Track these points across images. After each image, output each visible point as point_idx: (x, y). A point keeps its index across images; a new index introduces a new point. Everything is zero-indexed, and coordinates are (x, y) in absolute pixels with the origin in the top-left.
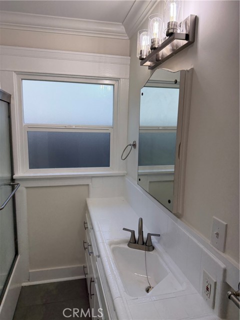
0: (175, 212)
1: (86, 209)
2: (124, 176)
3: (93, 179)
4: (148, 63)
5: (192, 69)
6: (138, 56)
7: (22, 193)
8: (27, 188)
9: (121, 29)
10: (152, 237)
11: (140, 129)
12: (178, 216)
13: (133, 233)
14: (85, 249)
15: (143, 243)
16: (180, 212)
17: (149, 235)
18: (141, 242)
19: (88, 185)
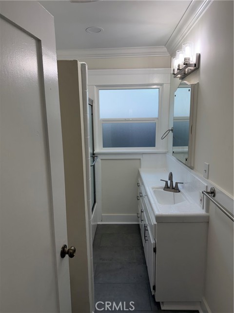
0: (189, 165)
1: (139, 175)
2: (166, 153)
3: (144, 155)
4: (179, 76)
5: (198, 83)
6: (172, 72)
7: (99, 163)
8: (101, 159)
9: (165, 49)
10: (178, 184)
11: (175, 119)
12: (192, 168)
13: (167, 182)
14: (138, 199)
15: (173, 188)
16: (192, 165)
17: (177, 184)
18: (171, 187)
19: (140, 159)
